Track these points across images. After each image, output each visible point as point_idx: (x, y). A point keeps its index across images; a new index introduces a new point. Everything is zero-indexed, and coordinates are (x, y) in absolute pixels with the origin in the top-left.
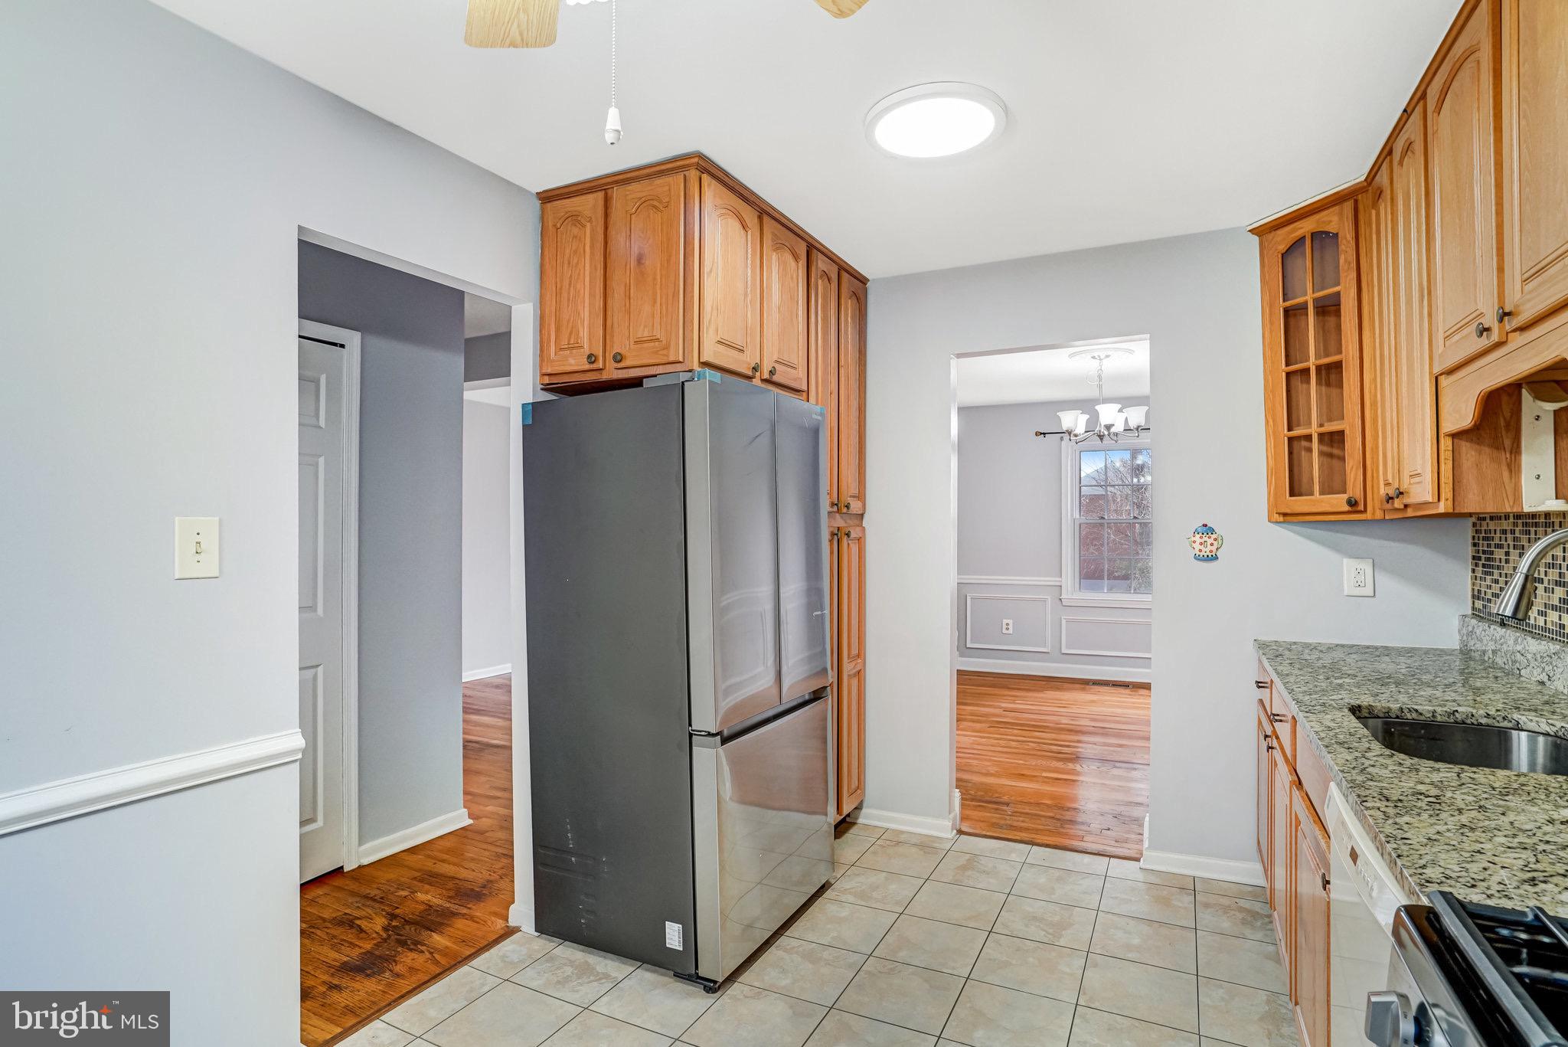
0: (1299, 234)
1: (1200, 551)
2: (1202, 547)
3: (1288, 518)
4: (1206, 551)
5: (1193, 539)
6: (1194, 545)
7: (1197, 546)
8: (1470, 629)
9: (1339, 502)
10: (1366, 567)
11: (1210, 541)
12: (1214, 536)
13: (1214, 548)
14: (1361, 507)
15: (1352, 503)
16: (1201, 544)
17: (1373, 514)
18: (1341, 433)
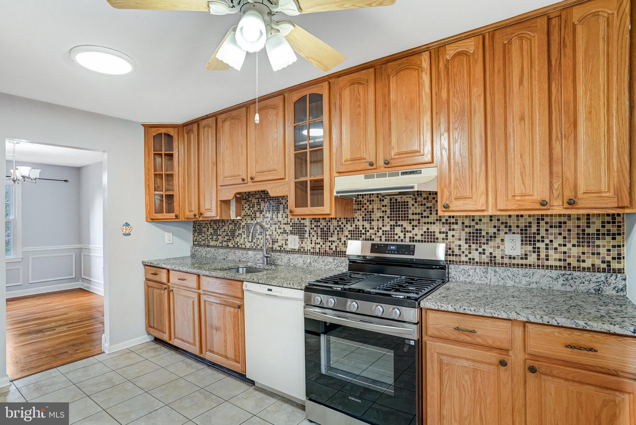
0: (160, 132)
1: (125, 232)
2: (126, 231)
3: (154, 220)
4: (127, 232)
5: (123, 228)
6: (123, 230)
7: (124, 230)
8: (196, 250)
9: (172, 215)
10: (171, 235)
11: (128, 229)
12: (130, 227)
13: (130, 231)
14: (179, 217)
15: (176, 216)
16: (126, 230)
17: (182, 219)
18: (173, 195)
